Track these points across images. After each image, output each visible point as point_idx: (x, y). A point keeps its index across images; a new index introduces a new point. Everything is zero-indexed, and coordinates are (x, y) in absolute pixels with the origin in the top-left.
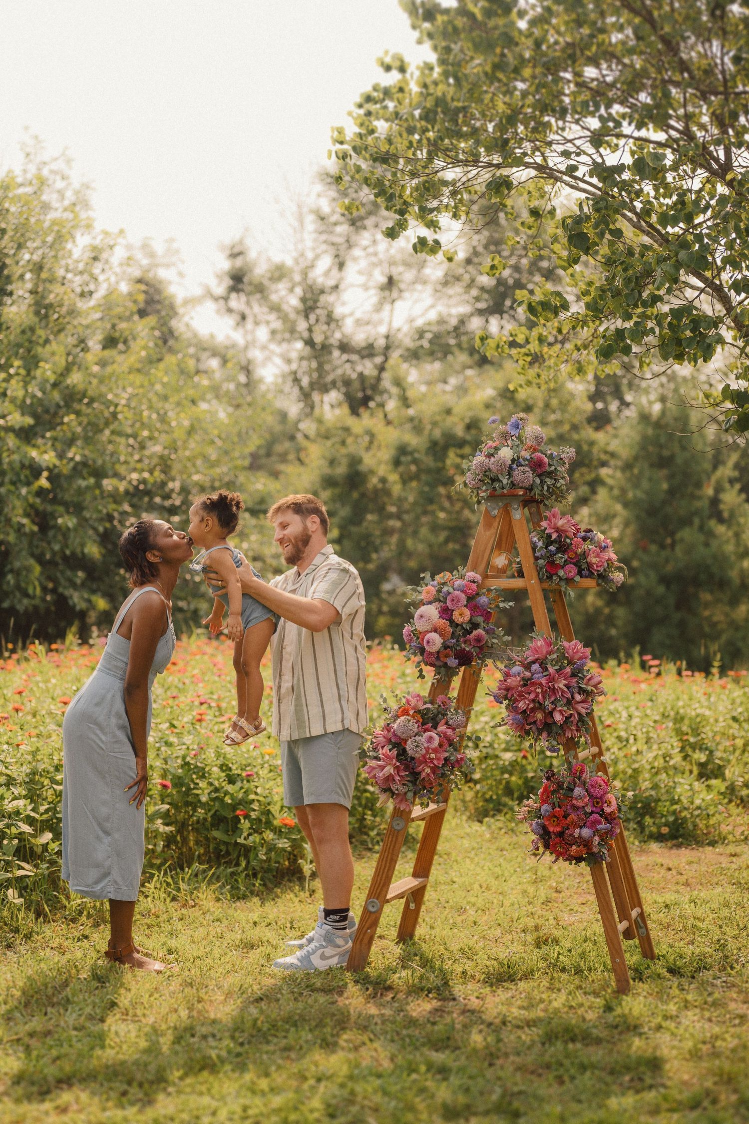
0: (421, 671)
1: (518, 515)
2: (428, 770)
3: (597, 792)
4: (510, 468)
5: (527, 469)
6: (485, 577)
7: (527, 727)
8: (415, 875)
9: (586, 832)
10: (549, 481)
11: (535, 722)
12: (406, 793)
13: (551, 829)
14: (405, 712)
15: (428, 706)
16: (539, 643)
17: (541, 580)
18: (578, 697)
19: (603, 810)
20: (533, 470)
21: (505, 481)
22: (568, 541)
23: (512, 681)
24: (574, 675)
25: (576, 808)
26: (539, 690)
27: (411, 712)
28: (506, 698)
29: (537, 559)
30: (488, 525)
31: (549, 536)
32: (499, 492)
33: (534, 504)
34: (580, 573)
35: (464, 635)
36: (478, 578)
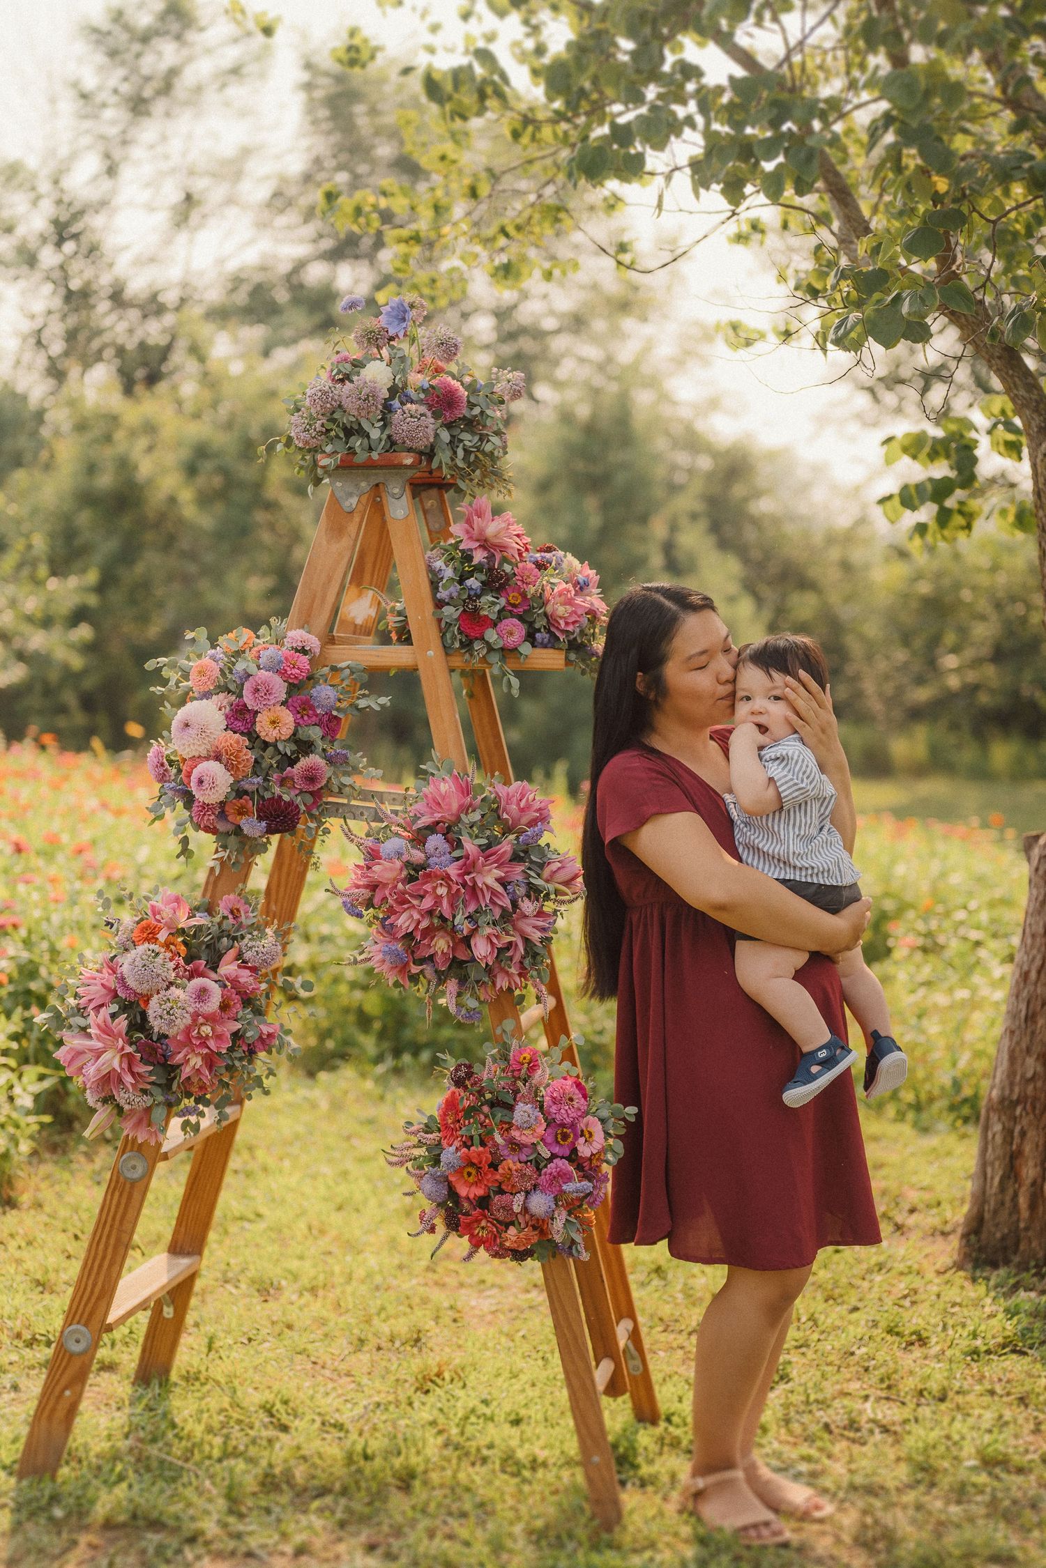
0: (185, 841)
1: (400, 508)
2: (196, 1061)
3: (564, 1114)
4: (387, 408)
5: (423, 409)
6: (329, 640)
7: (415, 969)
8: (176, 1249)
9: (540, 1203)
10: (468, 439)
11: (431, 958)
12: (148, 1110)
13: (463, 1191)
14: (149, 934)
15: (201, 920)
16: (444, 787)
17: (447, 649)
18: (528, 907)
19: (574, 1151)
20: (436, 416)
21: (375, 434)
22: (507, 568)
23: (381, 871)
24: (516, 858)
25: (515, 1146)
26: (442, 891)
27: (163, 936)
28: (369, 904)
29: (439, 604)
30: (336, 530)
31: (467, 557)
32: (361, 457)
33: (434, 492)
34: (531, 637)
35: (281, 768)
36: (314, 642)
